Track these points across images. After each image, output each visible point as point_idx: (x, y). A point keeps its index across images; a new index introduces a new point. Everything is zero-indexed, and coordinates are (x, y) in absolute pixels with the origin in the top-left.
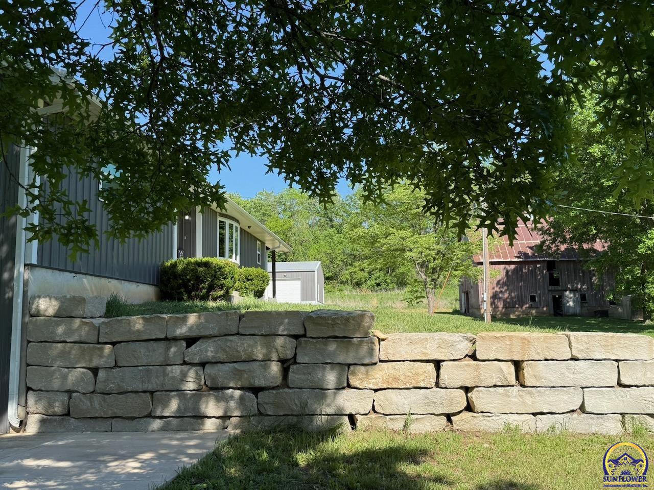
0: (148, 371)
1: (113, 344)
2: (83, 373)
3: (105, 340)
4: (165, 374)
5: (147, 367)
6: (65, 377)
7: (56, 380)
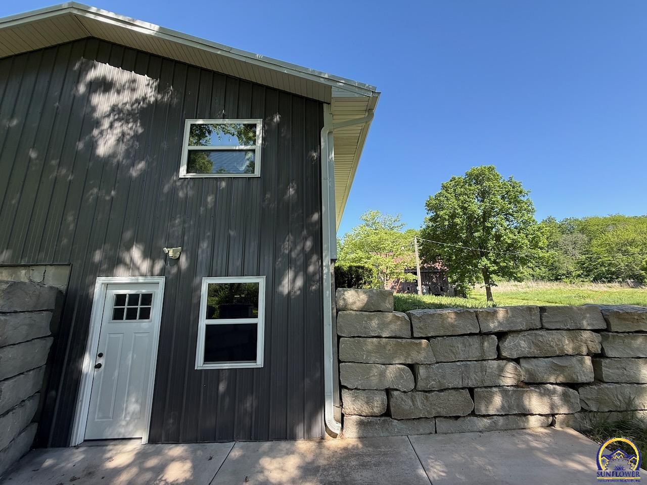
0: (466, 366)
1: (428, 338)
2: (403, 370)
3: (420, 335)
4: (483, 370)
5: (464, 363)
6: (382, 374)
7: (373, 378)
